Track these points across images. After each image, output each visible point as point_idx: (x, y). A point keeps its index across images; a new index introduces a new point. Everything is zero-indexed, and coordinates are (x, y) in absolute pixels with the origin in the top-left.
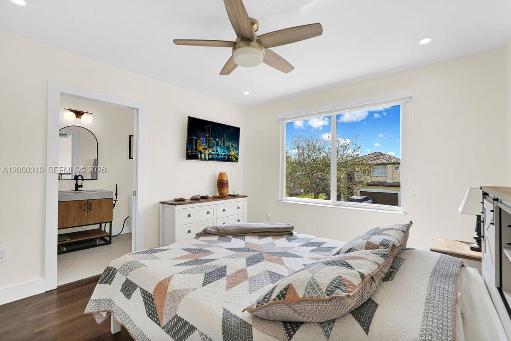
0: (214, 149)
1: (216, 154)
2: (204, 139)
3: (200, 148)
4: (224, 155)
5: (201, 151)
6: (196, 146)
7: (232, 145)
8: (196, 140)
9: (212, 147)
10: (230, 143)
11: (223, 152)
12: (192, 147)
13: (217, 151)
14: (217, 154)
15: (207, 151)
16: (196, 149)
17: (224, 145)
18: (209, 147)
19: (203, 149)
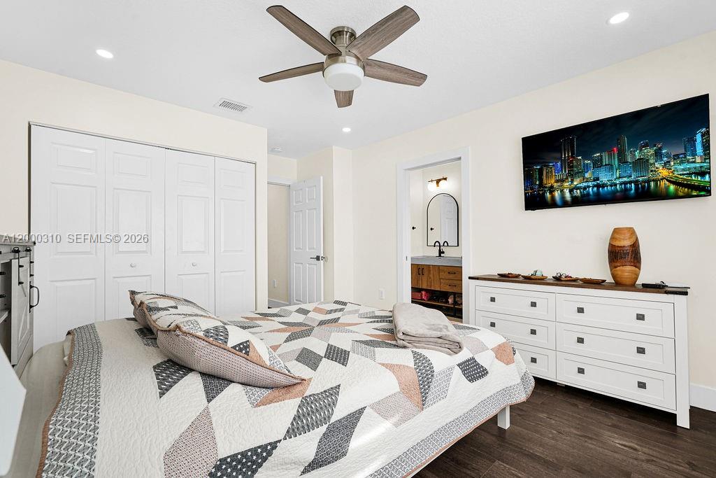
0: (587, 175)
1: (594, 186)
2: (559, 164)
3: (551, 182)
4: (625, 183)
5: (552, 187)
6: (541, 180)
7: (658, 155)
8: (541, 171)
9: (581, 173)
10: (650, 151)
11: (620, 177)
12: (533, 183)
13: (598, 179)
14: (598, 186)
15: (566, 184)
16: (541, 185)
17: (623, 161)
18: (572, 175)
19: (557, 181)
